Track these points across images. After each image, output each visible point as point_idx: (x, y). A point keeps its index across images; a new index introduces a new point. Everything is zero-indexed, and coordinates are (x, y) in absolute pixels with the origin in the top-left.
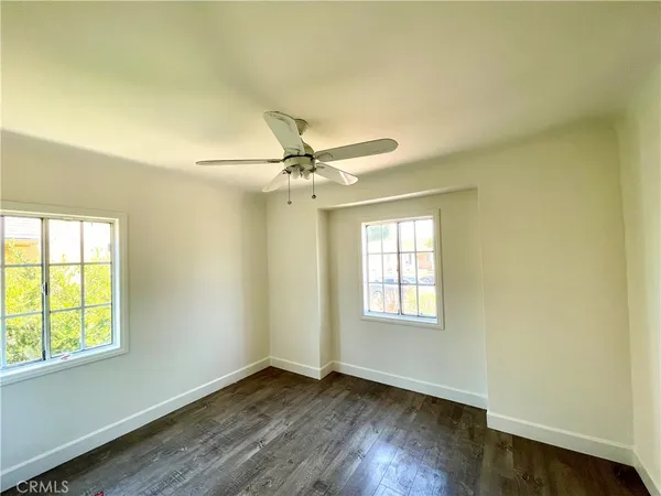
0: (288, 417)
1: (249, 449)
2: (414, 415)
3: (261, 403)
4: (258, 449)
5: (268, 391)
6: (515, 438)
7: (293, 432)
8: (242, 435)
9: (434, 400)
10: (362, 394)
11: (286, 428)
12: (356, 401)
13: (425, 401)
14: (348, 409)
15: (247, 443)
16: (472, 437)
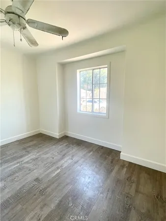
0: (38, 152)
1: (15, 164)
2: (91, 153)
3: (30, 147)
4: (19, 164)
5: (35, 142)
6: (130, 163)
7: (37, 159)
8: (14, 159)
9: (102, 147)
10: (73, 145)
11: (34, 156)
12: (69, 147)
13: (99, 148)
14: (64, 150)
15: (15, 162)
16: (112, 162)
